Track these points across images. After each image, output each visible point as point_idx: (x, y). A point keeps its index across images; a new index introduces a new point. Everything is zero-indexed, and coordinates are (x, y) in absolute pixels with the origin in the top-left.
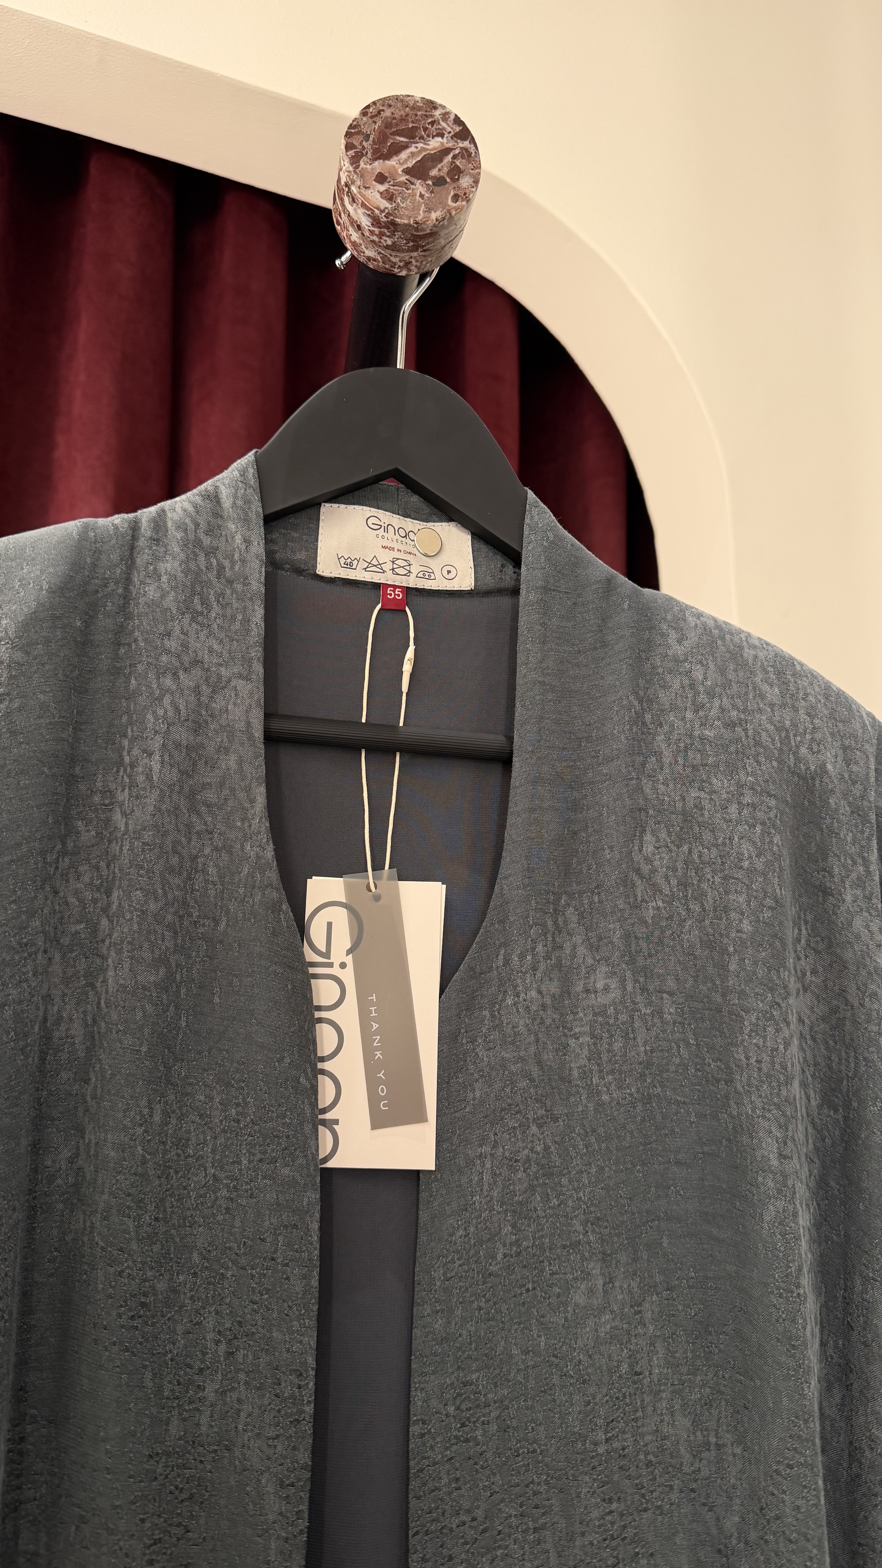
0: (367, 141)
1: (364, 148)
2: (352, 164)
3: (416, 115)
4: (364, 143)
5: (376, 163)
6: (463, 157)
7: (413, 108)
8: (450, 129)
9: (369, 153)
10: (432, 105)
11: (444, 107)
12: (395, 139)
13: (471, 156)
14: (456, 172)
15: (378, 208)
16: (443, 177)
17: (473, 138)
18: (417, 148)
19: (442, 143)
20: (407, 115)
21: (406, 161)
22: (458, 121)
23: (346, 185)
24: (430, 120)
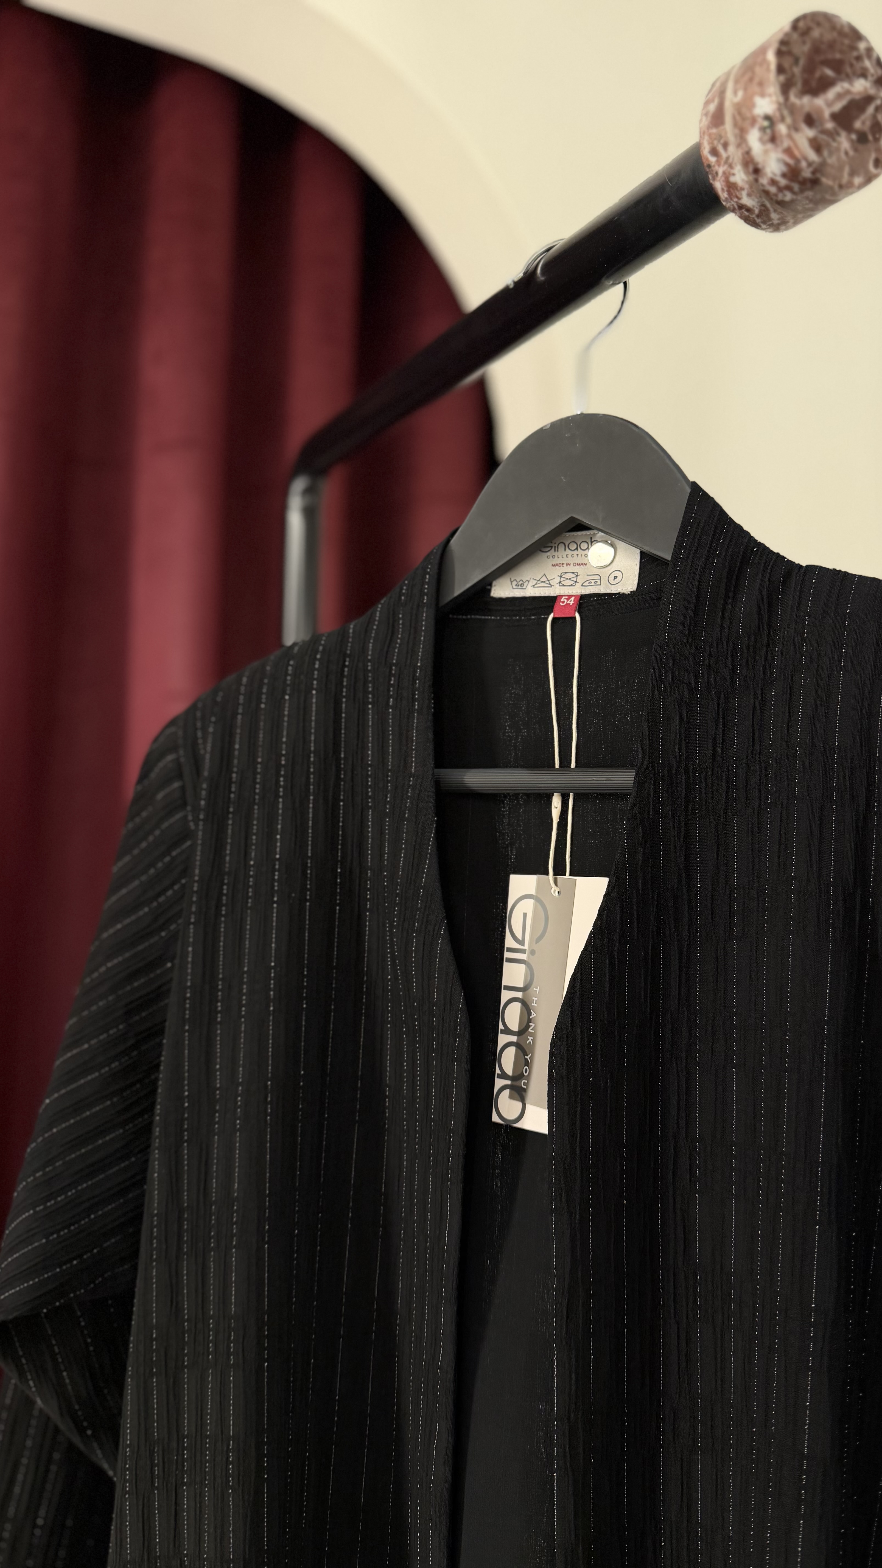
0: (797, 65)
2: (783, 93)
3: (842, 44)
4: (795, 69)
5: (805, 99)
7: (841, 34)
8: (872, 71)
9: (799, 84)
12: (824, 72)
14: (876, 128)
15: (804, 166)
16: (866, 133)
18: (842, 87)
19: (865, 88)
20: (835, 42)
21: (833, 102)
23: (767, 118)
24: (855, 54)
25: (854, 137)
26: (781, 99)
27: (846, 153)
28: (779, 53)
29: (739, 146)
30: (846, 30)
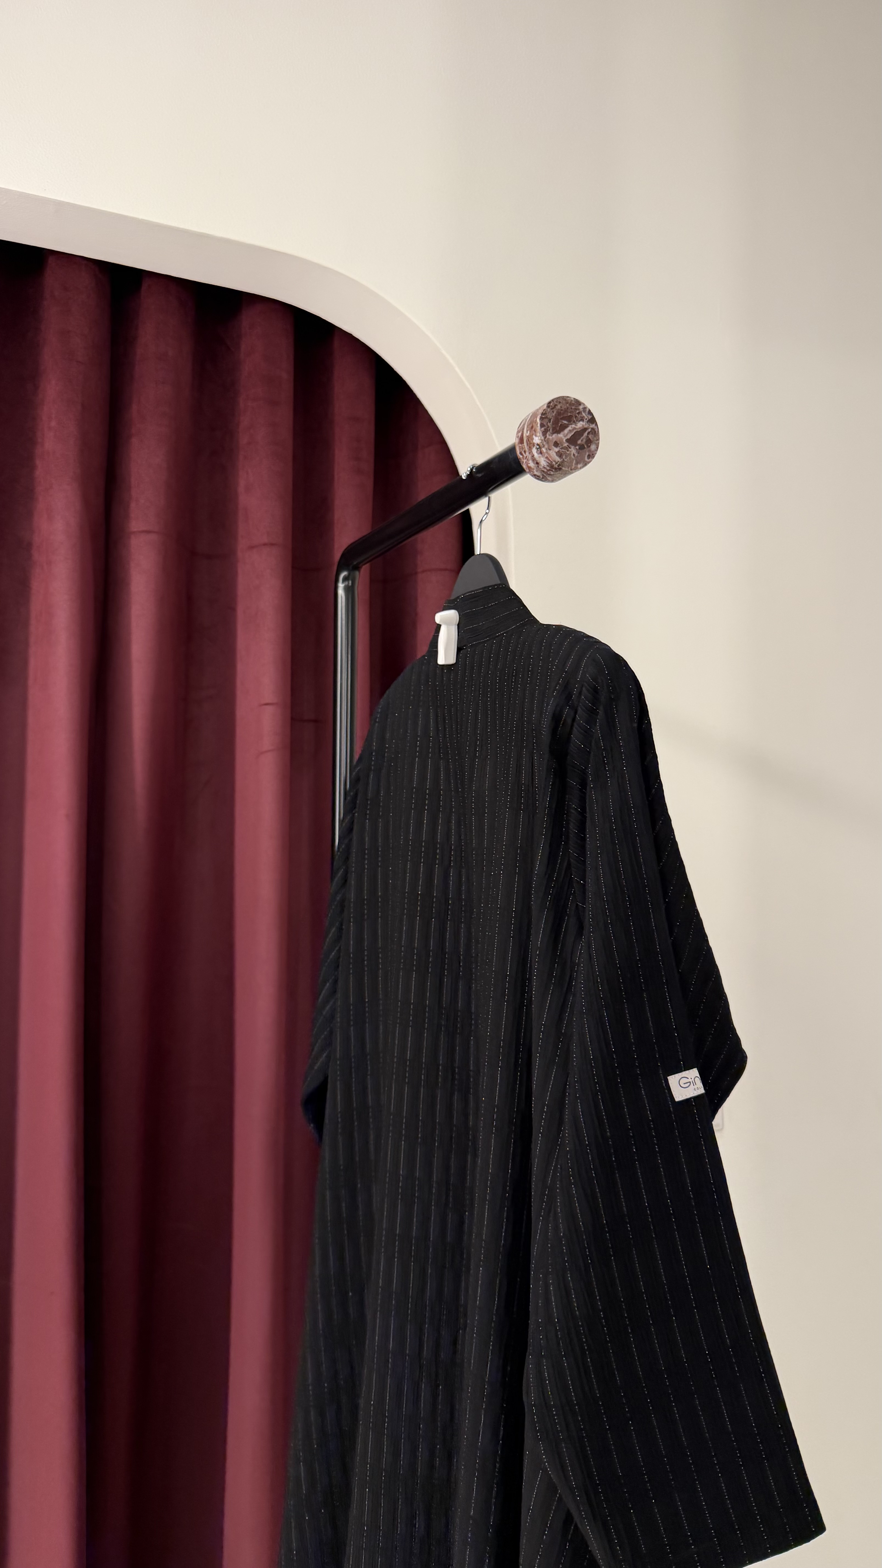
0: (550, 422)
1: (548, 427)
2: (543, 435)
3: (572, 408)
4: (549, 424)
5: (554, 436)
6: (592, 434)
7: (571, 404)
8: (586, 417)
9: (551, 430)
10: (578, 403)
11: (584, 404)
12: (563, 422)
13: (595, 433)
14: (589, 442)
15: (555, 461)
16: (583, 445)
17: (596, 423)
18: (572, 427)
19: (583, 425)
20: (568, 408)
21: (567, 434)
22: (590, 413)
23: (538, 445)
24: (577, 412)
25: (577, 447)
26: (543, 438)
27: (574, 455)
28: (541, 418)
29: (530, 453)
30: (573, 402)
